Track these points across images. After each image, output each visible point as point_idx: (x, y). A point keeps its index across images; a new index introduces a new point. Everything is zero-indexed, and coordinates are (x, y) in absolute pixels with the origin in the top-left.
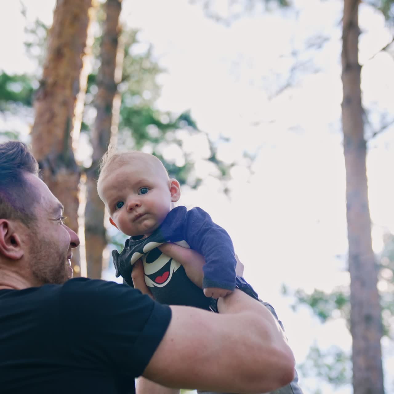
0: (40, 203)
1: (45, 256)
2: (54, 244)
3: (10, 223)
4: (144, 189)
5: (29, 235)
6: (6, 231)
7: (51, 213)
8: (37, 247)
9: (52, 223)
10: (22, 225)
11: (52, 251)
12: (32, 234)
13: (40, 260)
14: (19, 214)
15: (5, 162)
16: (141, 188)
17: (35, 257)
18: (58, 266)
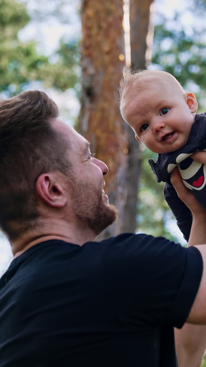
0: (71, 149)
1: (85, 198)
2: (91, 184)
3: (51, 176)
4: (165, 110)
5: (68, 183)
6: (48, 183)
7: (83, 155)
8: (77, 192)
9: (85, 165)
10: (60, 174)
11: (90, 191)
12: (70, 181)
13: (81, 203)
14: (56, 164)
15: (34, 119)
16: (162, 109)
17: (77, 201)
18: (97, 204)
